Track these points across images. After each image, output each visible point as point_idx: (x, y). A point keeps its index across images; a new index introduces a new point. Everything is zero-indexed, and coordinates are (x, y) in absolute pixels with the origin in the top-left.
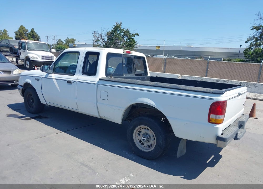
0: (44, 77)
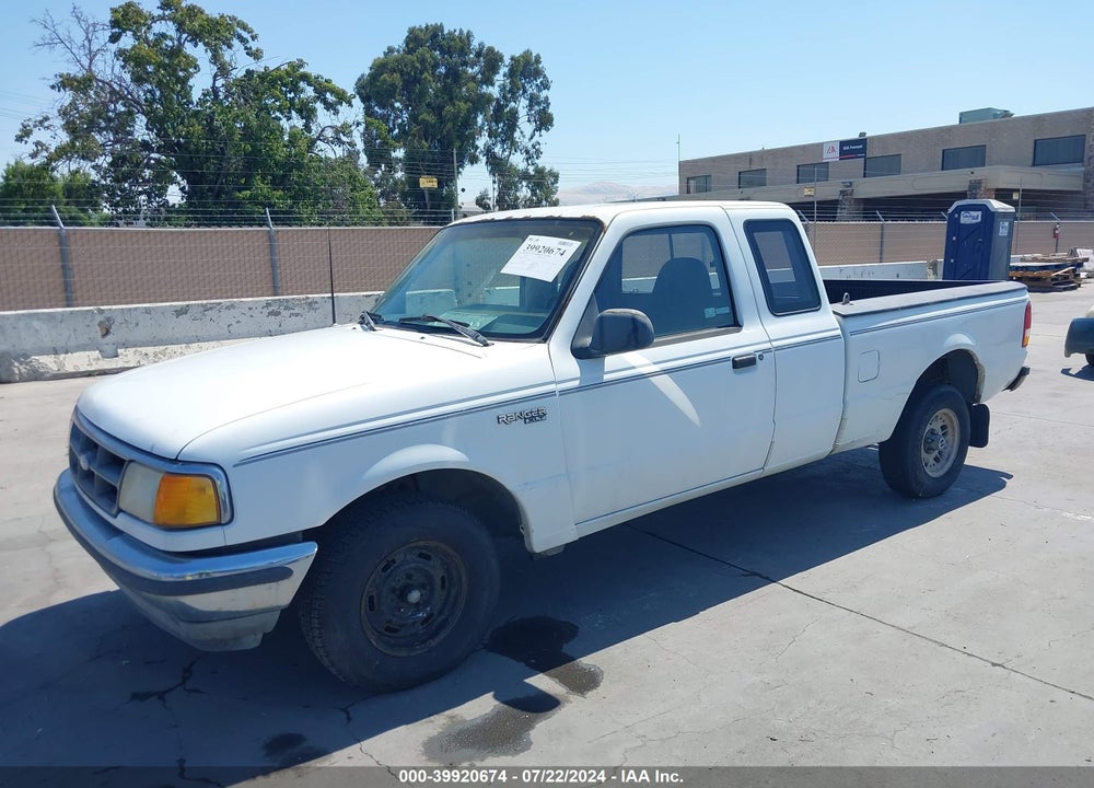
0: (577, 383)
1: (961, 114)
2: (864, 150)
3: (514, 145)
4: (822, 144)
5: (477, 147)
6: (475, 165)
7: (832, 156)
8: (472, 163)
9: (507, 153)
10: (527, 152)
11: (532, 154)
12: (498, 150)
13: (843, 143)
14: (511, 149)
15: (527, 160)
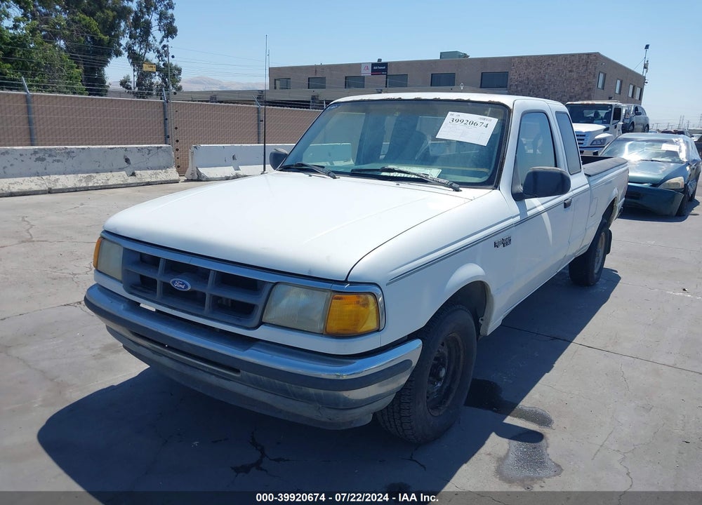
0: (518, 218)
1: (441, 53)
2: (386, 70)
3: (148, 47)
4: (361, 64)
5: (121, 45)
6: (119, 58)
7: (367, 73)
8: (117, 56)
9: (143, 51)
10: (158, 52)
11: (163, 52)
12: (136, 48)
13: (373, 65)
14: (146, 48)
15: (158, 57)
